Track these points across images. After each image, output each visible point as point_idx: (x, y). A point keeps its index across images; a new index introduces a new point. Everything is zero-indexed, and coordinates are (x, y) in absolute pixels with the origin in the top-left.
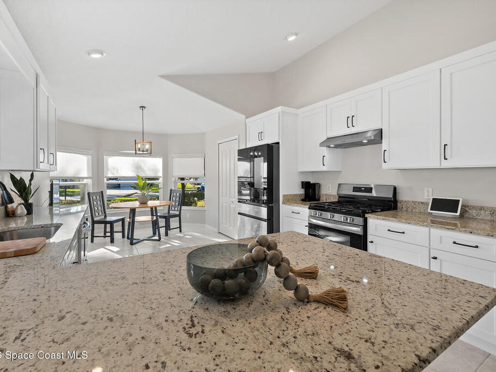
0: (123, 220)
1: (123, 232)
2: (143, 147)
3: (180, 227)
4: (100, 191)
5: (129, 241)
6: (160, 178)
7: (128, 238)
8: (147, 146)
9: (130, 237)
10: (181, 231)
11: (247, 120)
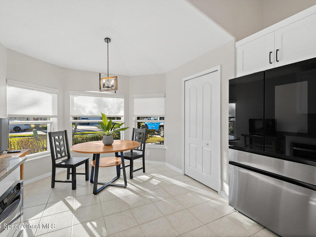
0: (86, 162)
1: (87, 174)
2: (108, 83)
3: (144, 168)
4: (63, 130)
5: (93, 185)
6: (122, 118)
7: (92, 182)
8: (112, 82)
9: (93, 180)
10: (144, 172)
11: (237, 43)
